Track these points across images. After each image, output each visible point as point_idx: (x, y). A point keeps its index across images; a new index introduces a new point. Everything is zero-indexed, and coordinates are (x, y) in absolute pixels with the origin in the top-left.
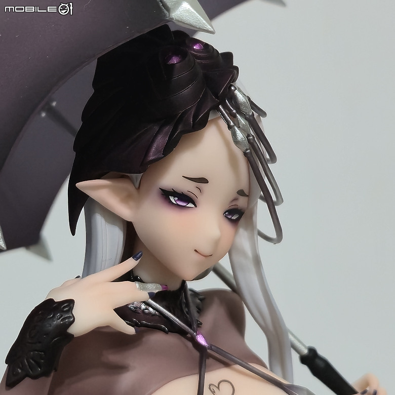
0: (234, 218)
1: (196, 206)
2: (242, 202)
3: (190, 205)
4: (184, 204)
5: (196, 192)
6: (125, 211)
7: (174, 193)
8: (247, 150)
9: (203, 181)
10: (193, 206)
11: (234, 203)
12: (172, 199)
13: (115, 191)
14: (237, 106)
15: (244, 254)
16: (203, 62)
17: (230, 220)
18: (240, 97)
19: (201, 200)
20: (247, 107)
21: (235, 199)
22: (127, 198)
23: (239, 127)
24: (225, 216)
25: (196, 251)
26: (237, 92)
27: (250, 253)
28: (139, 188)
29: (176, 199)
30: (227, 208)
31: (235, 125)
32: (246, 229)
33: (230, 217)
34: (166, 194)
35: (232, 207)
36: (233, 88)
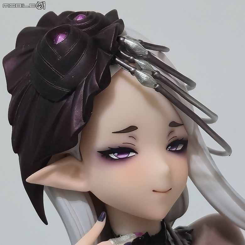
0: (179, 148)
1: (136, 153)
2: (179, 132)
3: (132, 154)
4: (126, 156)
5: (131, 141)
6: (79, 185)
7: (112, 150)
8: (155, 85)
9: (132, 128)
10: (134, 154)
11: (171, 136)
12: (112, 156)
13: (63, 171)
14: (132, 52)
15: (205, 176)
16: (90, 28)
17: (176, 152)
18: (131, 43)
19: (139, 145)
20: (141, 49)
21: (171, 132)
22: (76, 173)
23: (141, 70)
24: (169, 150)
25: (154, 191)
26: (126, 41)
27: (209, 173)
28: (82, 160)
29: (116, 154)
30: (167, 142)
31: (136, 69)
32: (197, 154)
33: (174, 149)
34: (106, 154)
35: (172, 140)
36: (121, 39)
